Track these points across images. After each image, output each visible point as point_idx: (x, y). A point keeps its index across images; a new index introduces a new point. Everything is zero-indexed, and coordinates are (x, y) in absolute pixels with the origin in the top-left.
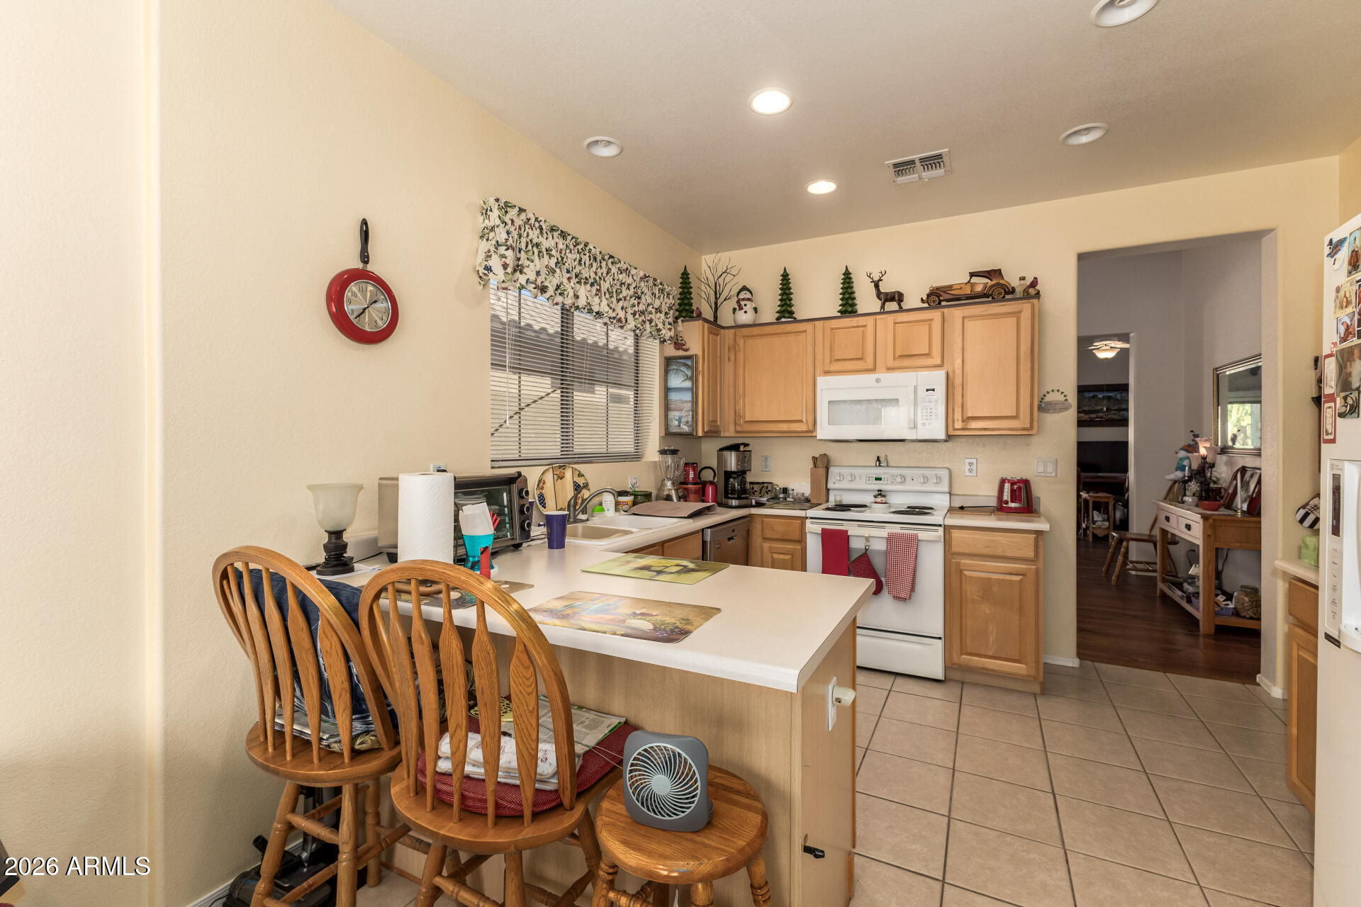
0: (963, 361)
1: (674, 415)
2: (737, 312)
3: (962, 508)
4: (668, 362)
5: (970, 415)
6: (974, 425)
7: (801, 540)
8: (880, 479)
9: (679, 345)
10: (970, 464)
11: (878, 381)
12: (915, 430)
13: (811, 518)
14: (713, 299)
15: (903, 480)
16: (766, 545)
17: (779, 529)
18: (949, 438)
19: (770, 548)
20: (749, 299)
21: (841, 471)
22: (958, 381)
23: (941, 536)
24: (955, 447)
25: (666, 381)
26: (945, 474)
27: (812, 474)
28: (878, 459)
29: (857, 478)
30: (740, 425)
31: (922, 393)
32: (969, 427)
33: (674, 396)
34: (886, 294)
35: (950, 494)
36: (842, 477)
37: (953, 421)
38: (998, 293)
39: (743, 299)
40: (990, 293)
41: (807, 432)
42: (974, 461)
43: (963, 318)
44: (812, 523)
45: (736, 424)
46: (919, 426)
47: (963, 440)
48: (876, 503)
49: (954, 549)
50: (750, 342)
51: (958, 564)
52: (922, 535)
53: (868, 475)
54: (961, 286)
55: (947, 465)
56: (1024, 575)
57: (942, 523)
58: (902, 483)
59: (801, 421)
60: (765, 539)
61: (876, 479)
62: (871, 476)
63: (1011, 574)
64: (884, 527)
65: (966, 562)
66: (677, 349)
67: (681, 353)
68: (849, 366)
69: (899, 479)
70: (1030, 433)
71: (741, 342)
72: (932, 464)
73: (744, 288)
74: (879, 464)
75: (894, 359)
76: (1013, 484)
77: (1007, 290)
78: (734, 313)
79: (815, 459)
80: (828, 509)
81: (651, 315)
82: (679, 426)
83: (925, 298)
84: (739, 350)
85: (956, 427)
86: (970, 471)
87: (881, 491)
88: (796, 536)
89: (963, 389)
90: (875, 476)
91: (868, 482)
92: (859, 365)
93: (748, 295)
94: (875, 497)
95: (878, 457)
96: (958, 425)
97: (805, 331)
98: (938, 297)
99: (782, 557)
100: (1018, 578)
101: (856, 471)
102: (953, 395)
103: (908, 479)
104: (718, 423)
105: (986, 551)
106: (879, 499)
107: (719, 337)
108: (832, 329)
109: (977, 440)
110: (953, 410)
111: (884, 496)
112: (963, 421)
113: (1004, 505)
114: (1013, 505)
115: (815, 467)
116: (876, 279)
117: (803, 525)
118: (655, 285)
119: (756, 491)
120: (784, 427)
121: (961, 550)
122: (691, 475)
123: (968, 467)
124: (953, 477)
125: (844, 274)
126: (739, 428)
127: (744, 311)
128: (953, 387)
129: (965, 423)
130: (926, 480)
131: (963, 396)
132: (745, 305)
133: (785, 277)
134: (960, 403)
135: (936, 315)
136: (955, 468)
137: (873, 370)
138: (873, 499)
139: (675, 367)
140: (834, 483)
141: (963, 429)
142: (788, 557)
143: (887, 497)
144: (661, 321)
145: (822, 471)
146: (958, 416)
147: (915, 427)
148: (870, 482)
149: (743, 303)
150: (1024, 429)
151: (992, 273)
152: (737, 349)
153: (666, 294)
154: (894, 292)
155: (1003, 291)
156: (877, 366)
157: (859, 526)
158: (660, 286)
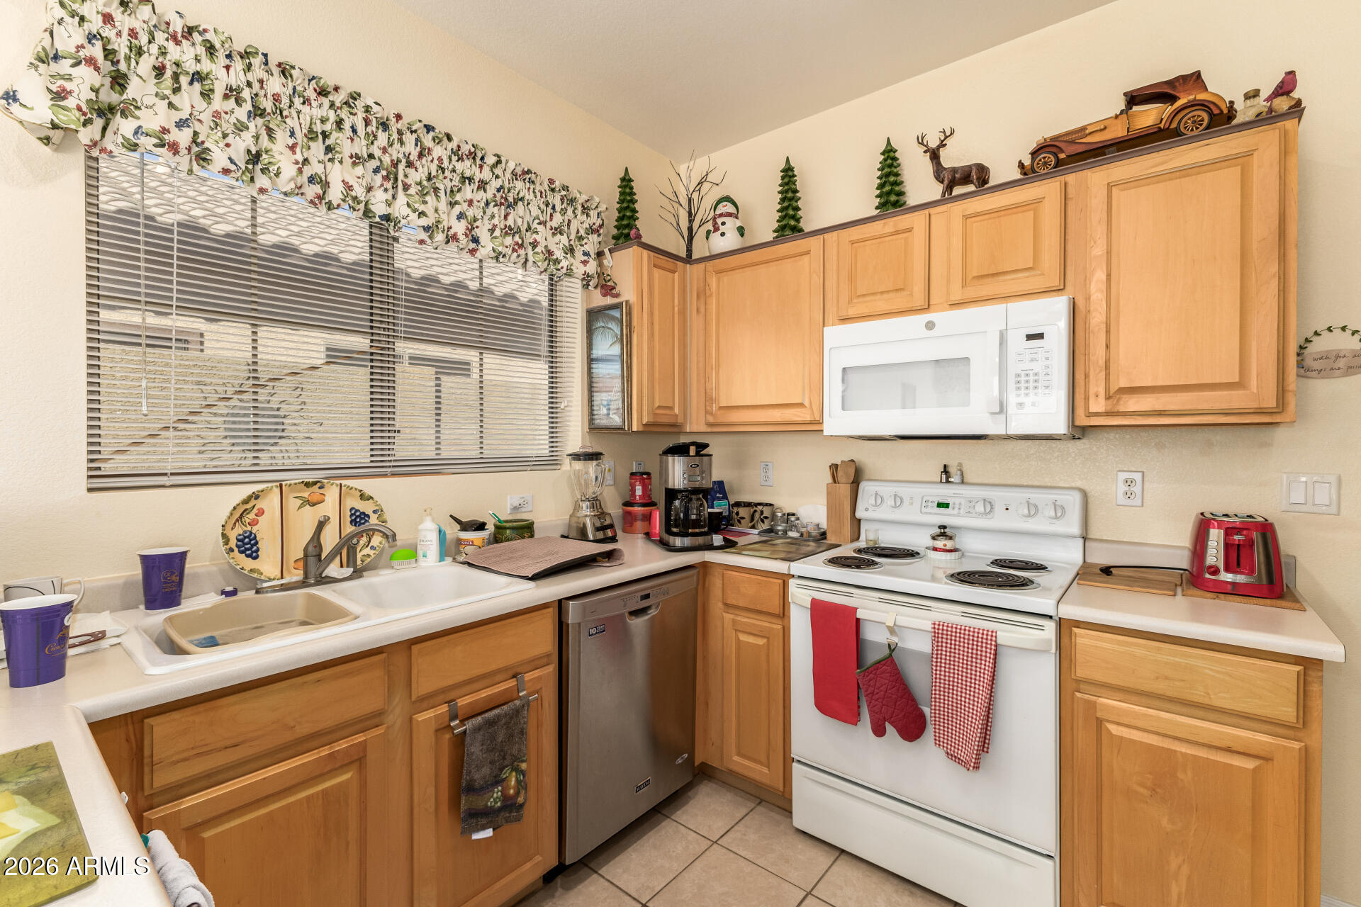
0: (1109, 276)
1: (600, 398)
2: (712, 236)
3: (1107, 571)
4: (593, 315)
5: (1123, 383)
6: (1133, 404)
7: (783, 614)
8: (947, 506)
9: (608, 288)
10: (1129, 482)
11: (930, 326)
12: (1003, 416)
13: (800, 577)
14: (684, 224)
15: (988, 509)
16: (728, 617)
17: (747, 591)
18: (1079, 432)
19: (734, 621)
20: (730, 215)
21: (877, 489)
22: (1097, 318)
23: (1049, 641)
24: (1095, 449)
25: (590, 346)
26: (1074, 500)
27: (829, 494)
28: (946, 470)
29: (906, 501)
30: (711, 414)
31: (1017, 341)
32: (1122, 409)
33: (599, 369)
34: (954, 170)
35: (1085, 539)
36: (879, 501)
37: (1087, 399)
38: (1194, 122)
39: (721, 215)
40: (1174, 126)
41: (811, 423)
42: (1138, 477)
43: (1110, 187)
44: (800, 586)
45: (706, 412)
46: (1012, 409)
47: (1112, 435)
48: (935, 549)
49: (1081, 672)
50: (725, 279)
51: (1092, 706)
52: (1007, 635)
53: (925, 499)
54: (1106, 123)
55: (1079, 484)
56: (1267, 759)
57: (1051, 612)
58: (985, 513)
59: (801, 405)
60: (728, 606)
61: (940, 505)
62: (930, 499)
63: (1229, 750)
64: (928, 608)
65: (1108, 702)
66: (605, 295)
67: (609, 301)
68: (881, 304)
69: (980, 508)
70: (1277, 419)
71: (713, 282)
72: (1047, 481)
73: (728, 199)
74: (948, 478)
75: (964, 284)
76: (1229, 531)
77: (1216, 111)
78: (707, 238)
79: (834, 468)
80: (835, 561)
81: (534, 236)
82: (608, 414)
83: (1027, 162)
84: (711, 295)
85: (1093, 409)
86: (1128, 495)
87: (944, 527)
88: (775, 606)
89: (1108, 332)
90: (938, 499)
91: (924, 510)
92: (899, 302)
93: (730, 208)
94: (934, 538)
95: (945, 466)
96: (1098, 405)
97: (808, 253)
98: (1056, 155)
99: (751, 639)
100: (1250, 764)
101: (904, 490)
102: (1087, 346)
103: (999, 508)
104: (676, 411)
105: (1161, 687)
106: (940, 543)
107: (676, 274)
108: (852, 243)
109: (1144, 434)
110: (1087, 376)
111: (951, 538)
112: (1108, 398)
113: (1208, 576)
114: (1228, 577)
115: (835, 482)
116: (933, 144)
117: (785, 586)
118: (553, 190)
119: (743, 518)
120: (777, 415)
121: (1099, 676)
122: (639, 491)
123: (1122, 488)
124: (1091, 506)
125: (883, 154)
126: (711, 419)
127: (719, 232)
128: (1086, 329)
129: (1110, 402)
130: (1033, 510)
131: (1107, 346)
132: (723, 224)
133: (788, 174)
134: (1102, 362)
135: (1047, 190)
136: (1093, 488)
137: (927, 308)
138: (930, 543)
139: (602, 324)
140: (867, 510)
141: (1108, 414)
142: (761, 642)
143: (957, 539)
144: (562, 246)
145: (844, 489)
146: (1097, 387)
147: (1002, 409)
148: (928, 510)
149: (719, 221)
150: (1260, 412)
151: (1177, 84)
152: (708, 292)
153: (580, 208)
154: (970, 167)
155: (1205, 116)
156: (931, 303)
157: (882, 601)
158: (563, 193)
